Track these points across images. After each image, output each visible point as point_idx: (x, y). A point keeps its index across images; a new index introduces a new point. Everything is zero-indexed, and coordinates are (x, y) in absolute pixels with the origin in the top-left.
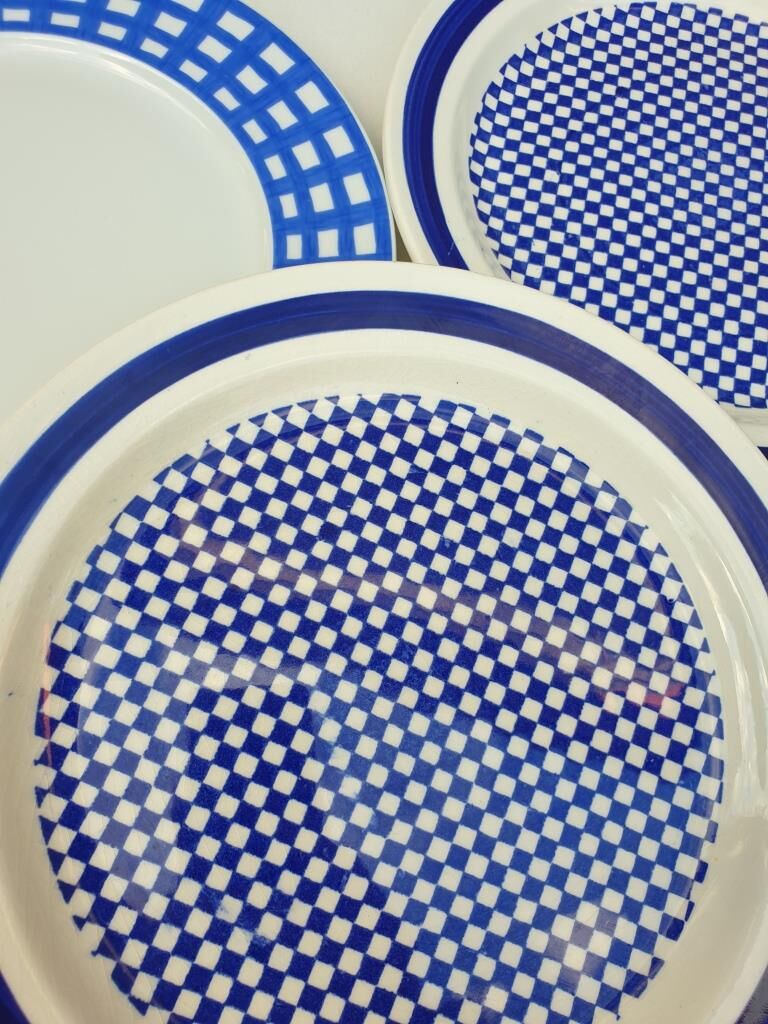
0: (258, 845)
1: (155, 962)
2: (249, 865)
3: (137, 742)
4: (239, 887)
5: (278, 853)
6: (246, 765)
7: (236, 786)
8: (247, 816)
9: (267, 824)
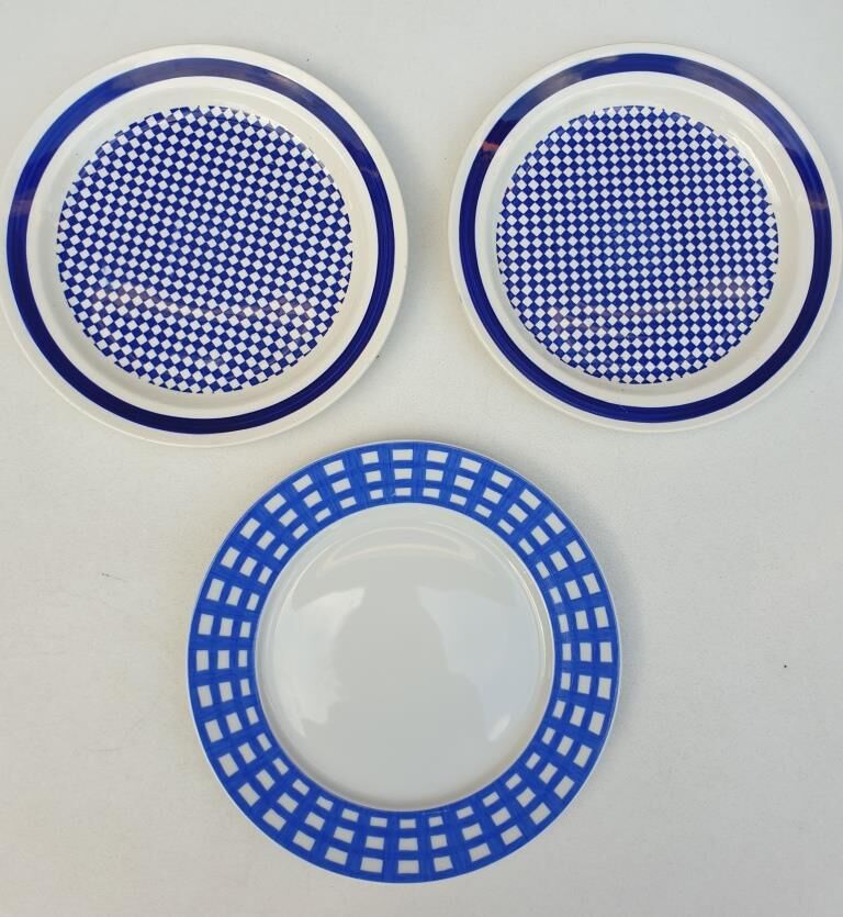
0: (128, 256)
1: (74, 271)
2: (121, 261)
3: (110, 198)
4: (114, 266)
5: (133, 263)
6: (141, 228)
7: (133, 233)
8: (131, 245)
9: (136, 252)
